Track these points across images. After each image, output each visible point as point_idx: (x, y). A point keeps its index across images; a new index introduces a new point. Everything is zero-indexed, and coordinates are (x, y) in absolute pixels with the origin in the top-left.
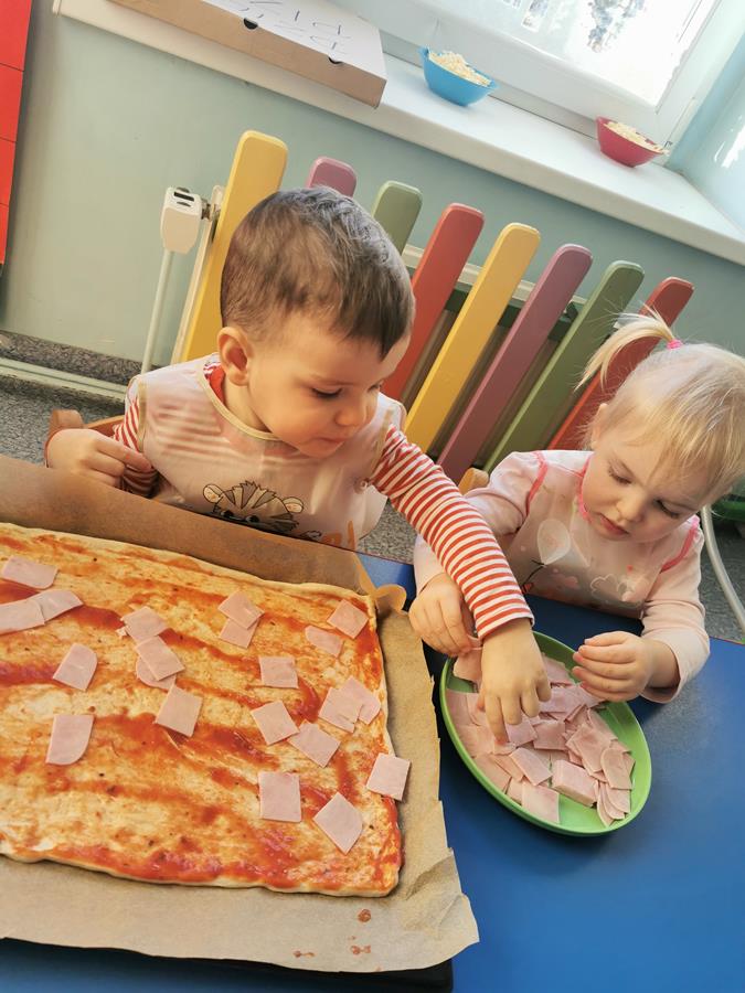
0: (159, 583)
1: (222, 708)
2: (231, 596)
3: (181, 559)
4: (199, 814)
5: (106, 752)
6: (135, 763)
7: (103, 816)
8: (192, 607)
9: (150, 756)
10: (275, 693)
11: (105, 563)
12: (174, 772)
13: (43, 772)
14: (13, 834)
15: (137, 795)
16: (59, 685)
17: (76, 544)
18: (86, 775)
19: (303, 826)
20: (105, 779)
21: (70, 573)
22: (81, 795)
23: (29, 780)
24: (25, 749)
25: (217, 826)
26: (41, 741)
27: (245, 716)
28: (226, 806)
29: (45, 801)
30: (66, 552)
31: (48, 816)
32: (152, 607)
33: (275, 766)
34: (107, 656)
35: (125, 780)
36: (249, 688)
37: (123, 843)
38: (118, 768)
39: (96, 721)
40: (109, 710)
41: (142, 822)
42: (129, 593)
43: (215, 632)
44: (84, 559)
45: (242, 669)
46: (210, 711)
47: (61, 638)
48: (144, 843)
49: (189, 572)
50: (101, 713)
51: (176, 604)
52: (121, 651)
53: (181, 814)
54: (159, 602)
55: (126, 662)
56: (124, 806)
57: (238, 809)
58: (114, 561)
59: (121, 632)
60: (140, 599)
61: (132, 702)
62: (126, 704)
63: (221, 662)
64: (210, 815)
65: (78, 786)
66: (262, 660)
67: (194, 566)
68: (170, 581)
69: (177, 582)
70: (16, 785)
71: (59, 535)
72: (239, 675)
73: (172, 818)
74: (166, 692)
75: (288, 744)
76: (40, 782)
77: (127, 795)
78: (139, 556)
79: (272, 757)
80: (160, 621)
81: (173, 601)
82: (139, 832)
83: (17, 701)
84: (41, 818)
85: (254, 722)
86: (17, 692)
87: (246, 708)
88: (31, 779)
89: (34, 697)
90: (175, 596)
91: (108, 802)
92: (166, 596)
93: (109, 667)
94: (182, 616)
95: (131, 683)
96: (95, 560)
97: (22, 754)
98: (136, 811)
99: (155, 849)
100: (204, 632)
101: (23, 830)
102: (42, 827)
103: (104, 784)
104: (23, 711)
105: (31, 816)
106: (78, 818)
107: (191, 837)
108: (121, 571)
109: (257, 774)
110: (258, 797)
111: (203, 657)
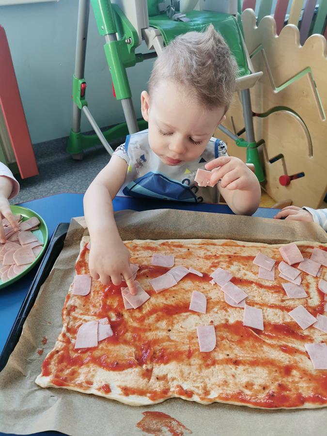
0: (221, 255)
1: (273, 314)
2: (257, 255)
3: (228, 242)
4: (282, 370)
5: (226, 343)
6: (241, 347)
7: (236, 376)
8: (240, 264)
9: (246, 343)
10: (297, 302)
11: (193, 250)
12: (262, 350)
13: (200, 357)
14: (196, 391)
15: (248, 364)
16: (194, 312)
17: (178, 244)
18: (220, 356)
20: (230, 357)
21: (180, 258)
22: (221, 367)
23: (195, 362)
24: (188, 346)
25: (293, 376)
26: (194, 341)
27: (286, 316)
28: (295, 365)
29: (206, 372)
30: (175, 248)
31: (210, 380)
32: (222, 268)
33: (312, 341)
34: (210, 295)
35: (240, 357)
37: (251, 390)
38: (234, 351)
39: (216, 328)
40: (219, 322)
41: (256, 378)
42: (209, 263)
43: (255, 275)
44: (184, 250)
45: (276, 292)
46: (268, 316)
47: (187, 289)
48: (260, 388)
49: (234, 247)
50: (216, 323)
51: (232, 264)
52: (215, 291)
53: (273, 371)
54: (225, 265)
55: (219, 296)
56: (244, 370)
57: (301, 365)
58: (197, 249)
59: (212, 282)
60: (215, 265)
61: (229, 316)
62: (226, 317)
63: (264, 290)
65: (218, 362)
66: (284, 285)
67: (235, 244)
68: (226, 253)
69: (229, 254)
70: (190, 365)
71: (170, 241)
72: (275, 295)
73: (270, 374)
74: (243, 309)
75: (314, 328)
76: (200, 362)
77: (244, 365)
78: (208, 244)
79: (307, 336)
80: (228, 274)
81: (230, 263)
82: (256, 383)
83: (178, 322)
84: (207, 380)
85: (292, 319)
86: (175, 318)
87: (285, 312)
88: (196, 361)
89: (184, 320)
90: (230, 260)
91: (236, 369)
92: (227, 261)
93: (212, 300)
94: (237, 270)
95: (225, 306)
96: (189, 250)
97: (188, 349)
98: (251, 372)
99: (267, 391)
100: (250, 276)
101: (200, 388)
102: (209, 385)
103: (231, 359)
104: (181, 327)
105: (202, 380)
106: (224, 379)
107: (283, 383)
108: (202, 253)
109: (304, 346)
110: (309, 358)
111: (254, 289)
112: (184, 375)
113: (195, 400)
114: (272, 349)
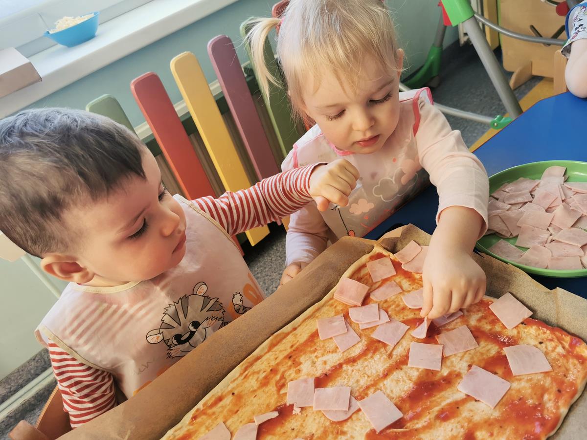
0: (278, 364)
1: (394, 383)
2: (318, 326)
3: (272, 340)
8: (308, 355)
10: (405, 343)
17: (213, 399)
19: (515, 385)
30: (214, 409)
32: (292, 380)
34: (307, 432)
36: (390, 356)
42: (272, 388)
43: (336, 352)
44: (228, 401)
45: (374, 353)
49: (284, 341)
51: (300, 363)
54: (291, 373)
57: (477, 418)
58: (243, 383)
59: (296, 410)
60: (281, 383)
63: (360, 362)
66: (375, 336)
67: (282, 336)
68: (281, 356)
69: (286, 353)
71: (200, 405)
72: (377, 357)
74: (359, 410)
75: (447, 357)
78: (251, 364)
79: (450, 374)
80: (306, 381)
81: (296, 364)
87: (404, 367)
90: (294, 361)
92: (291, 366)
94: (311, 365)
100: (333, 359)
108: (253, 383)
109: (458, 391)
110: (476, 401)
111: (350, 371)
114: (432, 431)
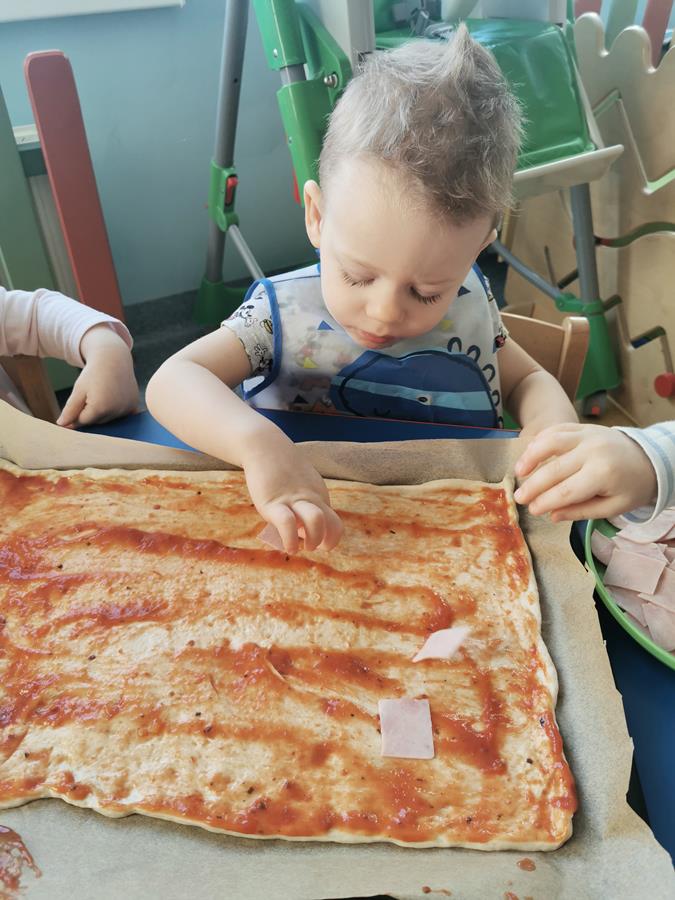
1: (333, 631)
4: (307, 753)
5: (204, 689)
6: (235, 699)
7: (198, 761)
9: (252, 690)
11: (209, 494)
12: (278, 708)
13: (136, 717)
14: (100, 786)
15: (236, 735)
17: (178, 481)
18: (182, 716)
20: (202, 718)
21: (175, 509)
22: (174, 739)
23: (121, 725)
24: (120, 692)
25: (329, 767)
29: (138, 748)
30: (170, 490)
31: (139, 765)
33: (400, 692)
34: (208, 587)
35: (224, 718)
36: (366, 606)
37: (218, 792)
38: (216, 706)
40: (209, 644)
41: (241, 767)
44: (188, 494)
45: (357, 585)
47: (163, 573)
48: (242, 790)
50: (200, 646)
52: (224, 580)
53: (286, 754)
56: (222, 748)
57: (354, 744)
58: (218, 492)
61: (234, 633)
62: (228, 635)
63: (333, 580)
64: (319, 754)
65: (172, 728)
70: (107, 732)
71: (163, 474)
72: (354, 592)
73: (276, 759)
76: (132, 726)
77: (226, 737)
79: (394, 682)
82: (237, 779)
83: (116, 642)
84: (132, 766)
85: (372, 644)
86: (117, 632)
87: (363, 630)
88: (123, 725)
89: (133, 636)
91: (204, 745)
95: (234, 612)
96: (199, 493)
97: (117, 698)
98: (234, 754)
99: (257, 797)
101: (111, 781)
102: (132, 777)
103: (202, 723)
105: (121, 765)
106: (170, 764)
107: (299, 781)
108: (225, 500)
109: (377, 702)
110: (379, 731)
111: (312, 578)
112: (88, 753)
113: (89, 806)
114: (301, 705)
